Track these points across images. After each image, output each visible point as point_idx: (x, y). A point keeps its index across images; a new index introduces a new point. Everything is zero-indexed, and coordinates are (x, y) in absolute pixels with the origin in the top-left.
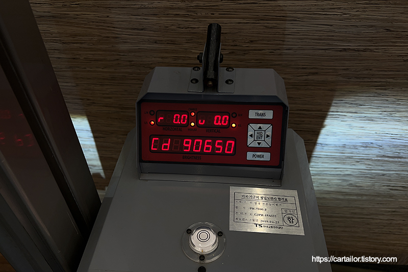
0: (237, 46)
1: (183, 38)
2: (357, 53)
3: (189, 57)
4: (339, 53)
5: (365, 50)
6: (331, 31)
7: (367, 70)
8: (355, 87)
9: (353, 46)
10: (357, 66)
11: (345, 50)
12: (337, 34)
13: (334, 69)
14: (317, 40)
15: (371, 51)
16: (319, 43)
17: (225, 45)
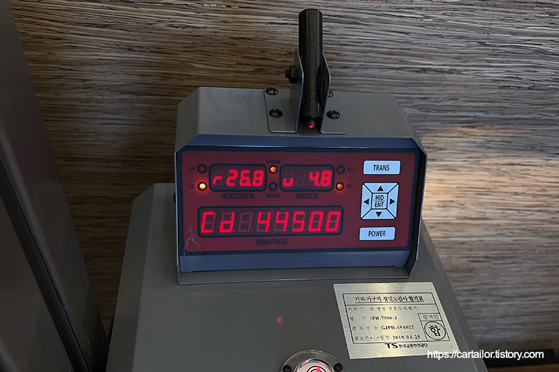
0: (266, 59)
1: (179, 43)
2: (439, 76)
3: (189, 76)
4: (416, 74)
5: (450, 72)
6: (407, 42)
7: (452, 99)
8: (435, 123)
9: (435, 64)
10: (439, 94)
11: (424, 70)
12: (414, 47)
13: (408, 98)
14: (387, 54)
15: (459, 72)
16: (390, 59)
17: (249, 58)
